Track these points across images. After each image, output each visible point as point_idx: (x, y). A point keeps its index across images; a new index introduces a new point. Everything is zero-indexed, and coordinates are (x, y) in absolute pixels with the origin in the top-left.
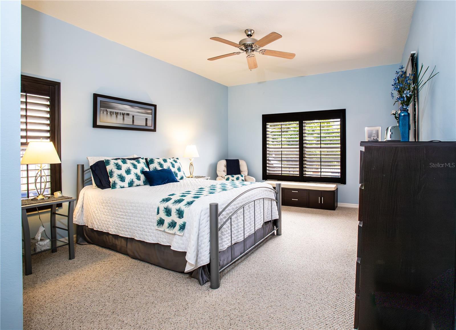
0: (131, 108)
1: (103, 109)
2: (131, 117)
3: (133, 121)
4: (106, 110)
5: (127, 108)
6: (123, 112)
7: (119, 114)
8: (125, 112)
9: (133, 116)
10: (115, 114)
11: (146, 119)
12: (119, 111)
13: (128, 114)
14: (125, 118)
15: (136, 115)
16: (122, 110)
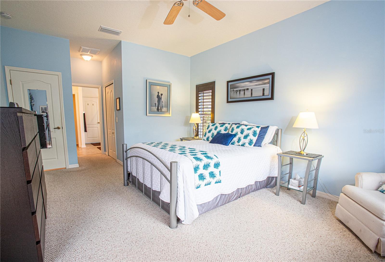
0: (250, 83)
1: (231, 90)
2: (250, 90)
3: (252, 93)
4: (234, 90)
5: (246, 84)
6: (244, 88)
7: (241, 91)
8: (245, 88)
9: (252, 90)
10: (239, 91)
11: (264, 89)
12: (241, 89)
13: (248, 89)
14: (245, 93)
15: (254, 88)
16: (243, 87)
